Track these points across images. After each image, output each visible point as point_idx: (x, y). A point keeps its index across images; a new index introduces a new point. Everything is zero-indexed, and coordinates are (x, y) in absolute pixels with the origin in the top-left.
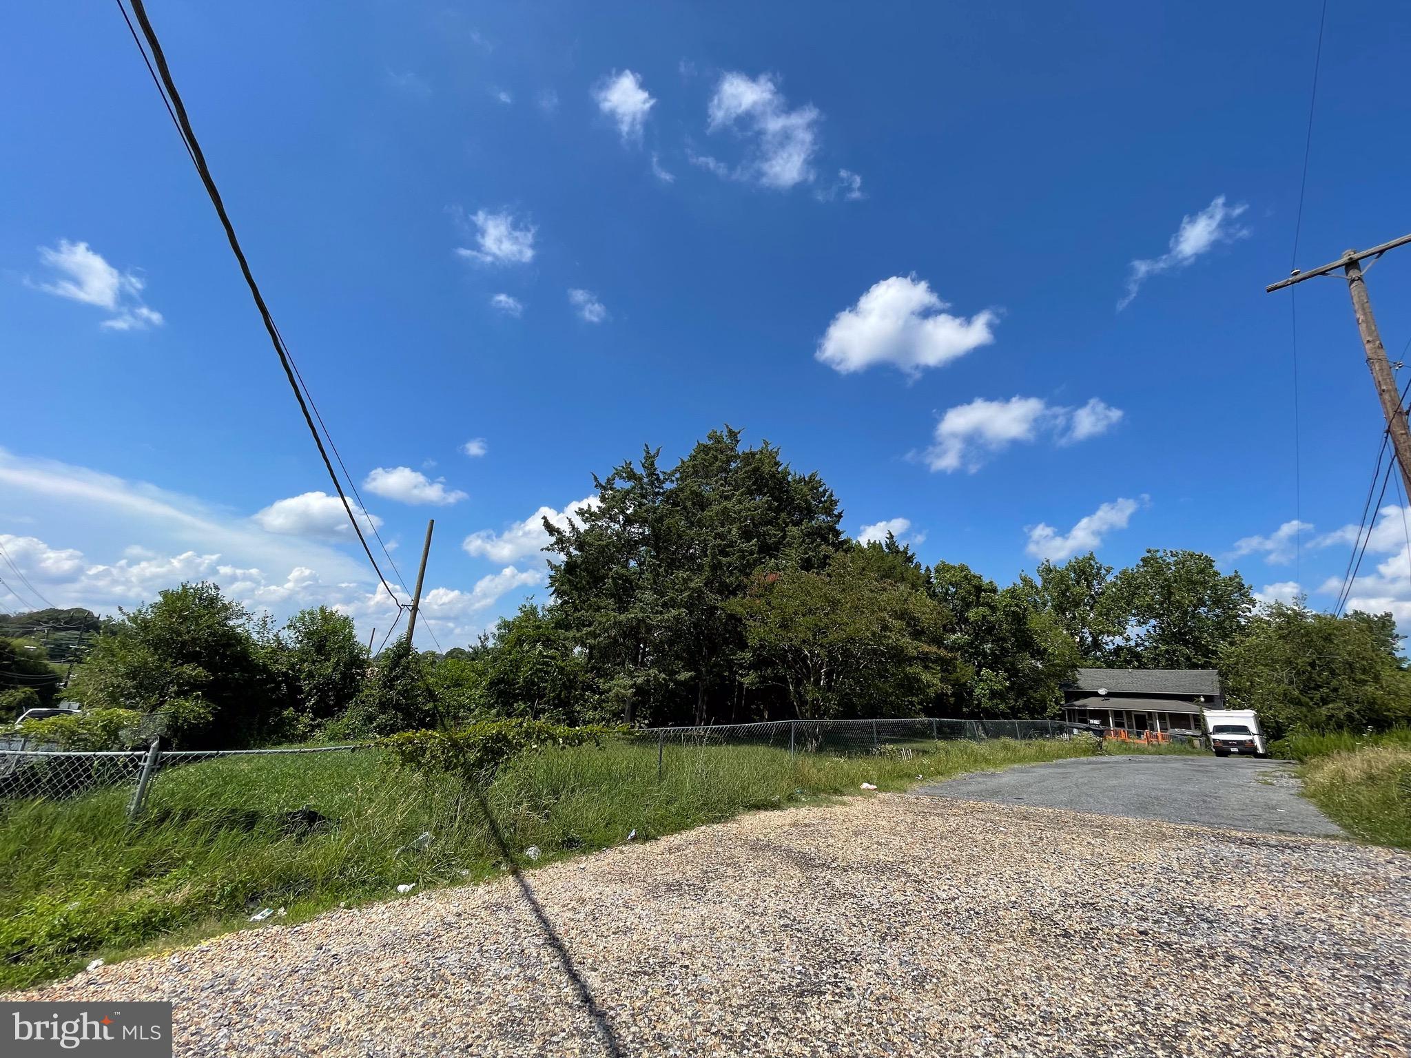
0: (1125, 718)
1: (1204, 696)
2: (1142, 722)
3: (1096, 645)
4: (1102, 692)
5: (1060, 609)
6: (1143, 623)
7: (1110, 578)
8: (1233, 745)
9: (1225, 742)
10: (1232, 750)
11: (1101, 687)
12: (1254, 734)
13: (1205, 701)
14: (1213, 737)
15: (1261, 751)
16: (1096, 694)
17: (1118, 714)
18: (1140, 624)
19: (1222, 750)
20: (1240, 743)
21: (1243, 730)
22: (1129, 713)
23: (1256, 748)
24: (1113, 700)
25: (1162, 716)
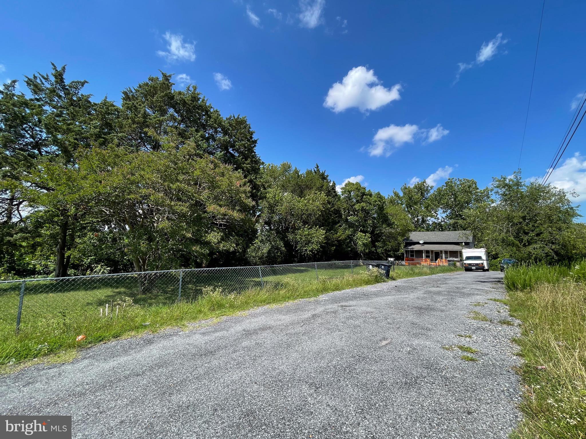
0: (430, 253)
1: (465, 243)
2: (437, 255)
3: (424, 221)
4: (421, 242)
5: (409, 206)
6: (445, 212)
7: (432, 192)
8: (473, 266)
9: (470, 264)
10: (473, 268)
11: (421, 240)
12: (484, 260)
13: (465, 245)
14: (465, 262)
15: (486, 268)
16: (418, 243)
17: (427, 252)
18: (444, 212)
19: (468, 269)
20: (477, 264)
21: (479, 258)
22: (432, 251)
23: (484, 267)
24: (426, 245)
25: (446, 252)
